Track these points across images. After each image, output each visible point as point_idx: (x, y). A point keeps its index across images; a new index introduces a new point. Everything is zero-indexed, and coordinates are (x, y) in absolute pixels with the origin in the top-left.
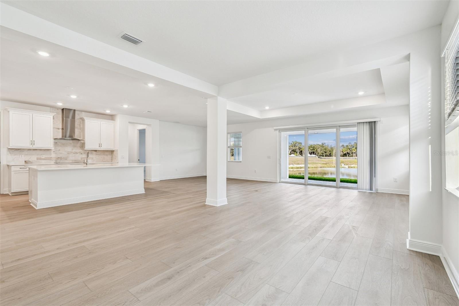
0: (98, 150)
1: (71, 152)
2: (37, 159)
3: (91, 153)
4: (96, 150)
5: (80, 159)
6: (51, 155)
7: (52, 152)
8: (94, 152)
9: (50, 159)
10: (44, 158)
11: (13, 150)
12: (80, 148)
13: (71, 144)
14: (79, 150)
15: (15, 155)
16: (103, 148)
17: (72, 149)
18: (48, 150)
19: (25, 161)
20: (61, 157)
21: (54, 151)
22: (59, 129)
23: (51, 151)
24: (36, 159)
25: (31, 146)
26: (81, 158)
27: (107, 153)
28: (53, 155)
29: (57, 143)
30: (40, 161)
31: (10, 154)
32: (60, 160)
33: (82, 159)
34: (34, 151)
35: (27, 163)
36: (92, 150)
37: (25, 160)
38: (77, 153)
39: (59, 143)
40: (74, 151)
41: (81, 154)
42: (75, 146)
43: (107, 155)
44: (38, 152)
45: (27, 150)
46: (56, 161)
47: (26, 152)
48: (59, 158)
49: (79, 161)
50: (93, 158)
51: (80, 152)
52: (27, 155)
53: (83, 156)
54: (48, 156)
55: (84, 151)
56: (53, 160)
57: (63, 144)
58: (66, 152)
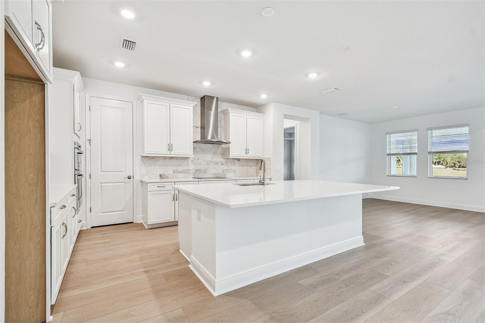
0: (241, 159)
1: (211, 162)
2: (174, 172)
3: (234, 163)
4: (239, 159)
6: (189, 166)
7: (190, 161)
8: (237, 162)
9: (187, 172)
10: (181, 170)
11: (147, 159)
12: (220, 156)
13: (211, 149)
14: (220, 159)
15: (149, 166)
16: (251, 155)
17: (212, 157)
18: (186, 159)
19: (160, 176)
20: (200, 169)
21: (192, 161)
22: (197, 128)
23: (189, 159)
24: (172, 173)
25: (169, 153)
26: (222, 170)
27: (251, 163)
28: (191, 167)
29: (195, 148)
30: (177, 174)
31: (143, 165)
32: (199, 173)
33: (223, 172)
34: (171, 160)
35: (162, 178)
36: (234, 159)
37: (161, 174)
38: (218, 164)
39: (198, 148)
40: (214, 160)
41: (223, 164)
42: (215, 153)
43: (251, 166)
44: (174, 161)
45: (162, 158)
46: (194, 175)
47: (161, 162)
48: (198, 171)
49: (220, 174)
50: (235, 171)
51: (221, 162)
52: (162, 166)
53: (225, 167)
54: (185, 168)
55: (226, 160)
56: (191, 174)
57: (202, 150)
58: (205, 161)
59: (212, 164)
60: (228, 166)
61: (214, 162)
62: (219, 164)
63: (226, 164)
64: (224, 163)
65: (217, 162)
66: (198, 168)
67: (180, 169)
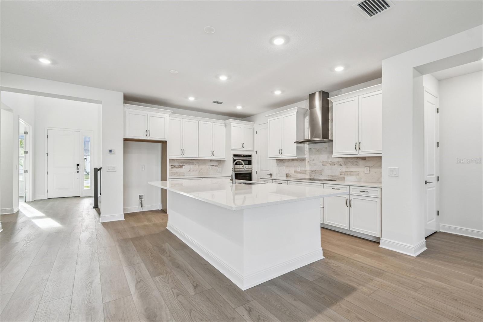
1: (327, 163)
3: (356, 163)
4: (365, 157)
5: (338, 174)
6: (305, 167)
7: (307, 162)
8: (361, 162)
9: (304, 172)
11: (279, 161)
13: (326, 148)
15: (280, 167)
17: (328, 157)
18: (303, 160)
19: (286, 175)
20: (316, 170)
21: (308, 162)
23: (306, 160)
24: (294, 172)
26: (340, 172)
28: (308, 168)
29: (311, 149)
30: (297, 174)
31: (277, 166)
32: (314, 174)
33: (341, 175)
34: (293, 162)
35: (287, 176)
37: (286, 173)
38: (334, 164)
39: (314, 148)
40: (329, 161)
41: (341, 165)
44: (295, 163)
46: (310, 176)
47: (287, 164)
48: (313, 172)
49: (337, 177)
50: (359, 174)
51: (339, 162)
52: (287, 166)
53: (344, 169)
54: (303, 169)
55: (345, 160)
56: (307, 175)
57: (317, 150)
58: (320, 162)
59: (328, 164)
60: (347, 167)
61: (330, 162)
62: (336, 165)
63: (345, 165)
64: (342, 163)
65: (334, 163)
66: (314, 169)
67: (298, 169)
